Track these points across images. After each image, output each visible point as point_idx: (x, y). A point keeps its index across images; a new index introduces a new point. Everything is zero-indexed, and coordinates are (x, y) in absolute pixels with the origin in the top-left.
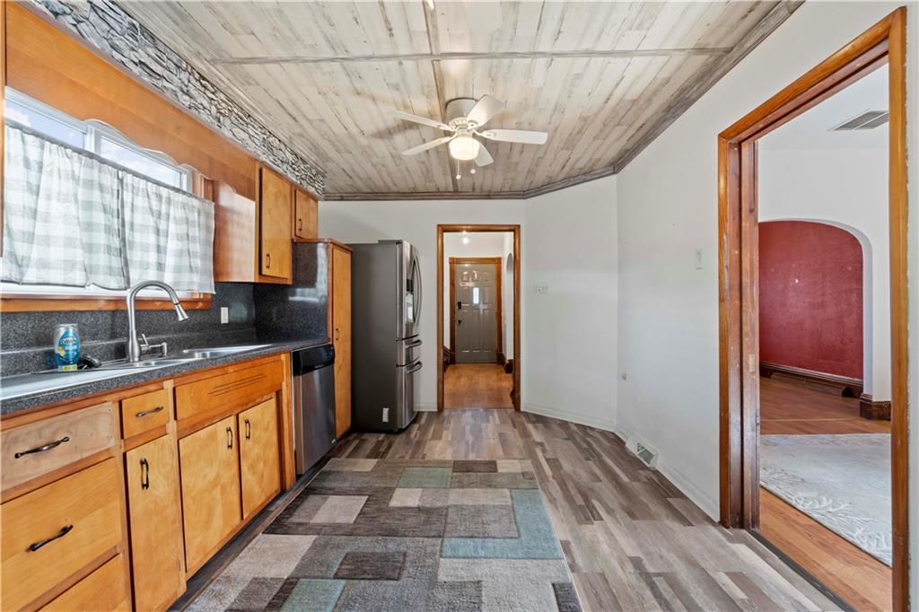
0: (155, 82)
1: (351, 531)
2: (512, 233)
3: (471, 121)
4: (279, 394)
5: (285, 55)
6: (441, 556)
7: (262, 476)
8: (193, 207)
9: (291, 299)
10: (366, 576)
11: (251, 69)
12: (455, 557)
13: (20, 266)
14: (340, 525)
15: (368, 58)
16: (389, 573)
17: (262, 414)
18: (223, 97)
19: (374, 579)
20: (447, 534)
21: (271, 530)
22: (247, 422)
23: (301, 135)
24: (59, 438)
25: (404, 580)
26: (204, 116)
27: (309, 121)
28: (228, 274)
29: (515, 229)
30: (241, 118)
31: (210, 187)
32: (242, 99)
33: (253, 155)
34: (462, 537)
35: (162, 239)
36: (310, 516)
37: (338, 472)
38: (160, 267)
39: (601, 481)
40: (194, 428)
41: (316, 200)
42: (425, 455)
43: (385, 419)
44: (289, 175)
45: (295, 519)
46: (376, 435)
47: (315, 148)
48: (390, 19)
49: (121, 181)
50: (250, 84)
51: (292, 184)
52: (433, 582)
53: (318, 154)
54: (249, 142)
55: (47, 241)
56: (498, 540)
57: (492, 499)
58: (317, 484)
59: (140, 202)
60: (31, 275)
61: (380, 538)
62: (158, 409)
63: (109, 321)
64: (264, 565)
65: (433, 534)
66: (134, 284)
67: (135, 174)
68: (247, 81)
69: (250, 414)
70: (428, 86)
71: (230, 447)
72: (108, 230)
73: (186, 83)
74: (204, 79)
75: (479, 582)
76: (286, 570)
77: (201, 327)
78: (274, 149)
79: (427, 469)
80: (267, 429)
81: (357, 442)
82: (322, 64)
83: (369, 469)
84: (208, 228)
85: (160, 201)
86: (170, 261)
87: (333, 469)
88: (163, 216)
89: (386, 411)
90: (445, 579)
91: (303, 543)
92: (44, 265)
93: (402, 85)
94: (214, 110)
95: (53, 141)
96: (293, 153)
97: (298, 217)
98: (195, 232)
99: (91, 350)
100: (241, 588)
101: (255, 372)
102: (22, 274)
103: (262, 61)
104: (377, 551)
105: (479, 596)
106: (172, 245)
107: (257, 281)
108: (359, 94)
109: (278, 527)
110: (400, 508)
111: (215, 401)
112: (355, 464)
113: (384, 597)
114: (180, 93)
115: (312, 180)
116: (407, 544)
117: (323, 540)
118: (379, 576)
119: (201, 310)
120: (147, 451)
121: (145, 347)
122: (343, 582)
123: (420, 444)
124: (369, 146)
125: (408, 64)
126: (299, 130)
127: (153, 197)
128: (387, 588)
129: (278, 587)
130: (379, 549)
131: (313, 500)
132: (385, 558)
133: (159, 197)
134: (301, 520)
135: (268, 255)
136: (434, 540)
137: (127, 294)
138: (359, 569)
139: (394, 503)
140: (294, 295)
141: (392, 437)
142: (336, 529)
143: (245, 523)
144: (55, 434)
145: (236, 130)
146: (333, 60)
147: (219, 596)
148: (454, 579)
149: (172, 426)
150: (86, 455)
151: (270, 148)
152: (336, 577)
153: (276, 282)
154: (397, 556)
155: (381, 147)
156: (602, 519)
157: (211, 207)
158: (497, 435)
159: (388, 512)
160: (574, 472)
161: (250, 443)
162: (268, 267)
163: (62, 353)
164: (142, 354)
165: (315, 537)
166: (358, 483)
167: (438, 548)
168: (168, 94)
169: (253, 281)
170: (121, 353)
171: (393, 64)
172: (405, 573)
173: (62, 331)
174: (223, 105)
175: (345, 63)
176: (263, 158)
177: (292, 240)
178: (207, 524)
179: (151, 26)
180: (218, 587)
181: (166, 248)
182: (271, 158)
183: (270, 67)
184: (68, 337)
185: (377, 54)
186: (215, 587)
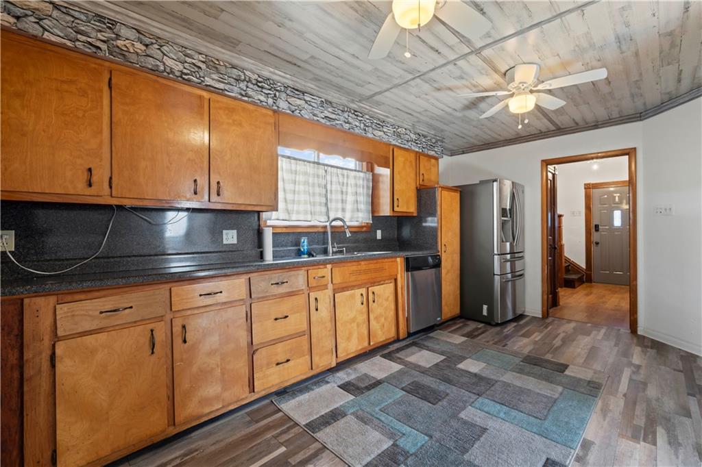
0: (332, 123)
1: (424, 371)
2: (627, 156)
3: (520, 83)
4: (396, 280)
5: (389, 86)
6: (470, 405)
7: (384, 326)
8: (360, 177)
9: (424, 224)
10: (417, 395)
11: (377, 98)
12: (480, 410)
13: (289, 213)
14: (420, 366)
15: (433, 70)
16: (432, 400)
17: (384, 291)
18: (367, 117)
19: (421, 398)
20: (484, 395)
21: (384, 356)
22: (373, 293)
23: (418, 122)
24: (285, 281)
25: (437, 406)
26: (357, 131)
27: (419, 113)
28: (378, 212)
29: (630, 153)
30: (379, 124)
31: (370, 165)
32: (378, 113)
33: (388, 142)
34: (495, 401)
35: (344, 196)
36: (407, 356)
37: (437, 339)
38: (343, 210)
39: (690, 416)
40: (344, 289)
41: (436, 159)
42: (507, 344)
43: (485, 313)
44: (413, 148)
45: (398, 355)
46: (477, 323)
47: (430, 126)
48: (433, 46)
49: (326, 171)
50: (379, 105)
51: (417, 152)
52: (455, 416)
53: (435, 129)
54: (384, 136)
55: (299, 202)
56: (522, 414)
57: (540, 389)
58: (420, 342)
59: (334, 179)
60: (294, 217)
61: (438, 381)
62: (324, 277)
63: (322, 237)
64: (372, 370)
65: (474, 391)
66: (331, 219)
67: (332, 166)
68: (378, 104)
69: (376, 289)
70: (483, 69)
71: (362, 304)
72: (320, 194)
73: (347, 117)
74: (356, 111)
75: (486, 429)
76: (380, 375)
77: (366, 241)
78: (402, 135)
79: (500, 354)
80: (387, 300)
81: (461, 324)
82: (409, 83)
83: (457, 343)
84: (368, 187)
85: (344, 178)
86: (349, 207)
87: (436, 337)
88: (345, 184)
89: (485, 307)
90: (463, 417)
91: (396, 367)
92: (298, 212)
93: (463, 75)
94: (362, 125)
95: (300, 160)
96: (415, 134)
97: (421, 173)
98: (360, 190)
99: (313, 249)
100: (358, 375)
101: (378, 266)
102: (290, 217)
103: (380, 93)
104: (432, 386)
105: (480, 436)
106: (350, 198)
107: (391, 215)
108: (439, 90)
109: (389, 356)
110: (463, 370)
111: (353, 278)
112: (452, 337)
113: (420, 409)
114: (344, 124)
115: (432, 147)
116: (453, 391)
117: (406, 369)
118: (424, 398)
119: (365, 232)
120: (319, 294)
121: (335, 250)
122: (404, 393)
123: (507, 337)
124: (464, 116)
125: (461, 63)
126: (416, 120)
127: (340, 176)
128: (426, 406)
129: (373, 381)
130: (434, 386)
131: (414, 349)
132: (434, 391)
133: (343, 175)
134: (401, 357)
135: (398, 199)
136: (472, 395)
137: (328, 224)
138: (416, 390)
139: (461, 366)
140: (426, 222)
141: (488, 327)
142: (416, 367)
143: (371, 348)
144: (284, 279)
145: (375, 132)
146: (414, 79)
147: (348, 374)
148: (470, 420)
149: (330, 286)
150: (294, 290)
151: (399, 135)
152: (402, 389)
153: (405, 215)
154: (442, 393)
155: (472, 114)
156: (655, 444)
157: (370, 176)
158: (589, 347)
159: (453, 369)
160: (658, 400)
161: (374, 304)
162: (398, 206)
163: (302, 250)
164: (333, 252)
165: (402, 367)
166: (445, 348)
167: (472, 400)
168: (338, 127)
169: (389, 215)
170: (325, 252)
171: (450, 67)
172: (440, 403)
173: (303, 240)
174: (368, 121)
175: (422, 77)
176: (394, 142)
177: (417, 188)
178: (349, 339)
179: (330, 98)
180: (350, 371)
181: (346, 200)
182: (399, 141)
183: (386, 93)
184: (305, 244)
185: (437, 65)
186: (349, 370)
